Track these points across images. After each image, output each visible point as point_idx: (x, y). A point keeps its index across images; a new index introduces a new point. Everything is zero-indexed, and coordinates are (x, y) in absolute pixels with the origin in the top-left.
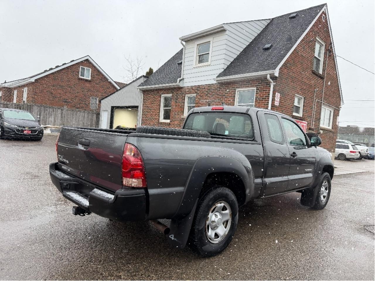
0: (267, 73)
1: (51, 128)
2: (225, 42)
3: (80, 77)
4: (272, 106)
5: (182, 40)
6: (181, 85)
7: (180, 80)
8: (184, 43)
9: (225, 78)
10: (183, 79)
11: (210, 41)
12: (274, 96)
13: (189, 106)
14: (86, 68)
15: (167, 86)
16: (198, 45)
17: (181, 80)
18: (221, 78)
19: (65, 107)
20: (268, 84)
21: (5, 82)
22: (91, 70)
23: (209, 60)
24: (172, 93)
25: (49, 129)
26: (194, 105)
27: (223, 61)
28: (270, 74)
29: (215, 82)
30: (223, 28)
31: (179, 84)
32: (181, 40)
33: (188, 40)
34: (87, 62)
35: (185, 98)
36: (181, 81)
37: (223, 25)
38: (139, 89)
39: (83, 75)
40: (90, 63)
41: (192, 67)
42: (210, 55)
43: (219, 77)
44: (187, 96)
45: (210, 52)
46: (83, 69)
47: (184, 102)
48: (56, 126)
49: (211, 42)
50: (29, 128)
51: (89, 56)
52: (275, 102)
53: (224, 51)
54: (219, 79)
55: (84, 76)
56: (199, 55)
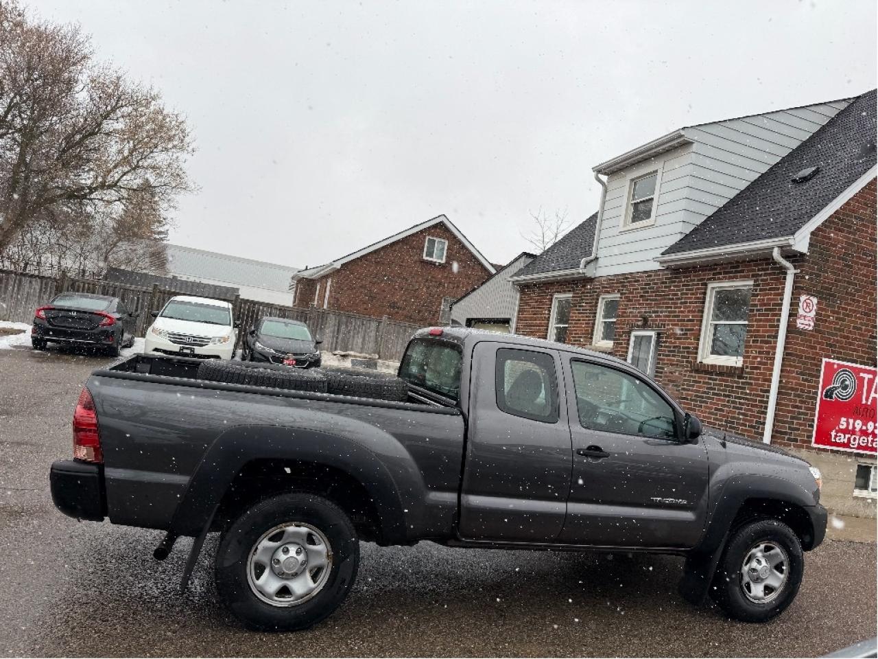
0: (772, 244)
1: (355, 356)
2: (690, 169)
3: (425, 258)
4: (788, 331)
5: (599, 171)
6: (590, 272)
7: (588, 263)
8: (604, 178)
9: (680, 255)
10: (597, 259)
11: (656, 171)
12: (794, 304)
13: (605, 322)
14: (437, 240)
15: (567, 275)
16: (632, 180)
17: (592, 261)
18: (673, 257)
19: (385, 317)
20: (783, 271)
21: (306, 269)
22: (447, 243)
23: (653, 214)
24: (573, 291)
25: (350, 359)
26: (614, 320)
27: (681, 216)
28: (779, 247)
29: (657, 266)
30: (682, 139)
31: (585, 271)
32: (595, 173)
33: (613, 170)
34: (441, 229)
35: (597, 303)
36: (592, 264)
37: (683, 133)
38: (511, 283)
39: (430, 254)
40: (447, 230)
41: (615, 231)
42: (655, 203)
43: (669, 253)
44: (603, 298)
45: (655, 197)
46: (432, 243)
47: (595, 313)
48: (363, 355)
49: (659, 173)
50: (295, 354)
51: (445, 216)
52: (798, 321)
53: (686, 192)
54: (667, 258)
55: (432, 256)
56: (635, 204)
